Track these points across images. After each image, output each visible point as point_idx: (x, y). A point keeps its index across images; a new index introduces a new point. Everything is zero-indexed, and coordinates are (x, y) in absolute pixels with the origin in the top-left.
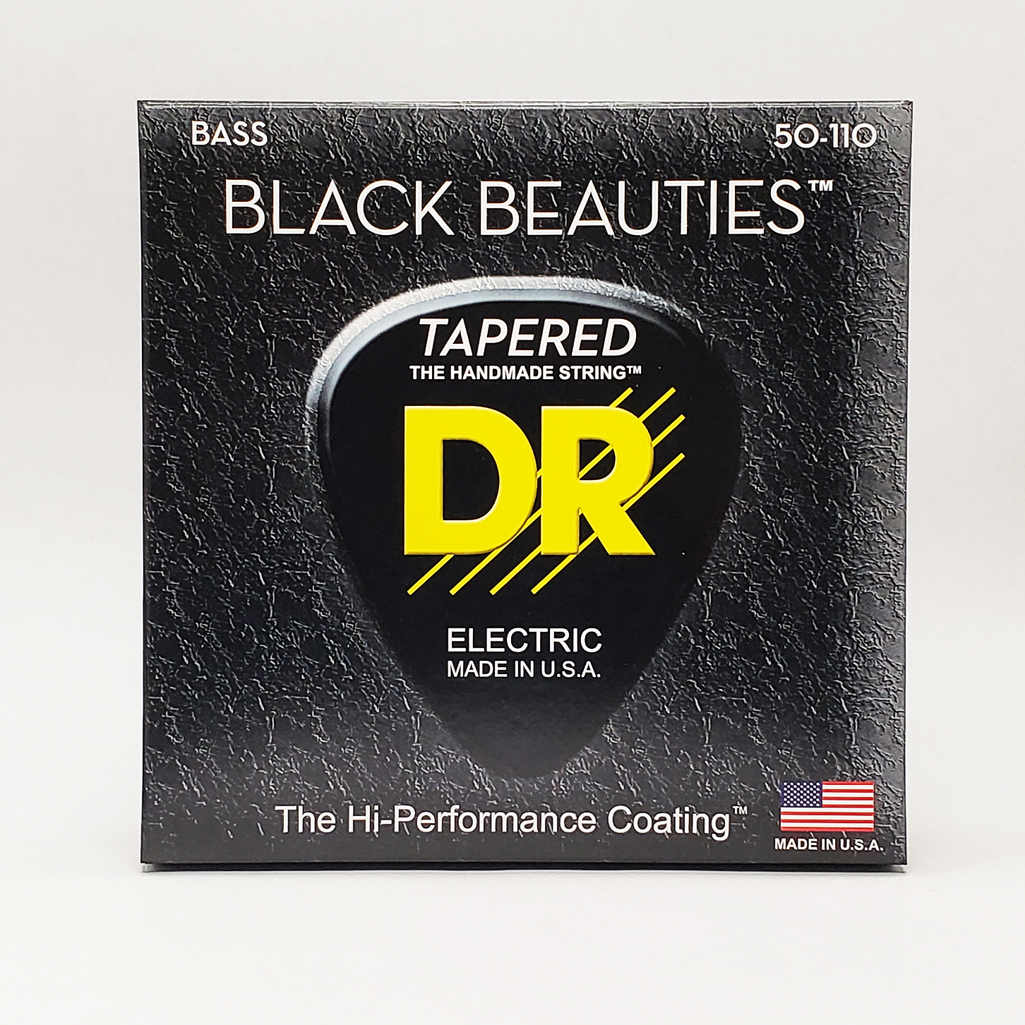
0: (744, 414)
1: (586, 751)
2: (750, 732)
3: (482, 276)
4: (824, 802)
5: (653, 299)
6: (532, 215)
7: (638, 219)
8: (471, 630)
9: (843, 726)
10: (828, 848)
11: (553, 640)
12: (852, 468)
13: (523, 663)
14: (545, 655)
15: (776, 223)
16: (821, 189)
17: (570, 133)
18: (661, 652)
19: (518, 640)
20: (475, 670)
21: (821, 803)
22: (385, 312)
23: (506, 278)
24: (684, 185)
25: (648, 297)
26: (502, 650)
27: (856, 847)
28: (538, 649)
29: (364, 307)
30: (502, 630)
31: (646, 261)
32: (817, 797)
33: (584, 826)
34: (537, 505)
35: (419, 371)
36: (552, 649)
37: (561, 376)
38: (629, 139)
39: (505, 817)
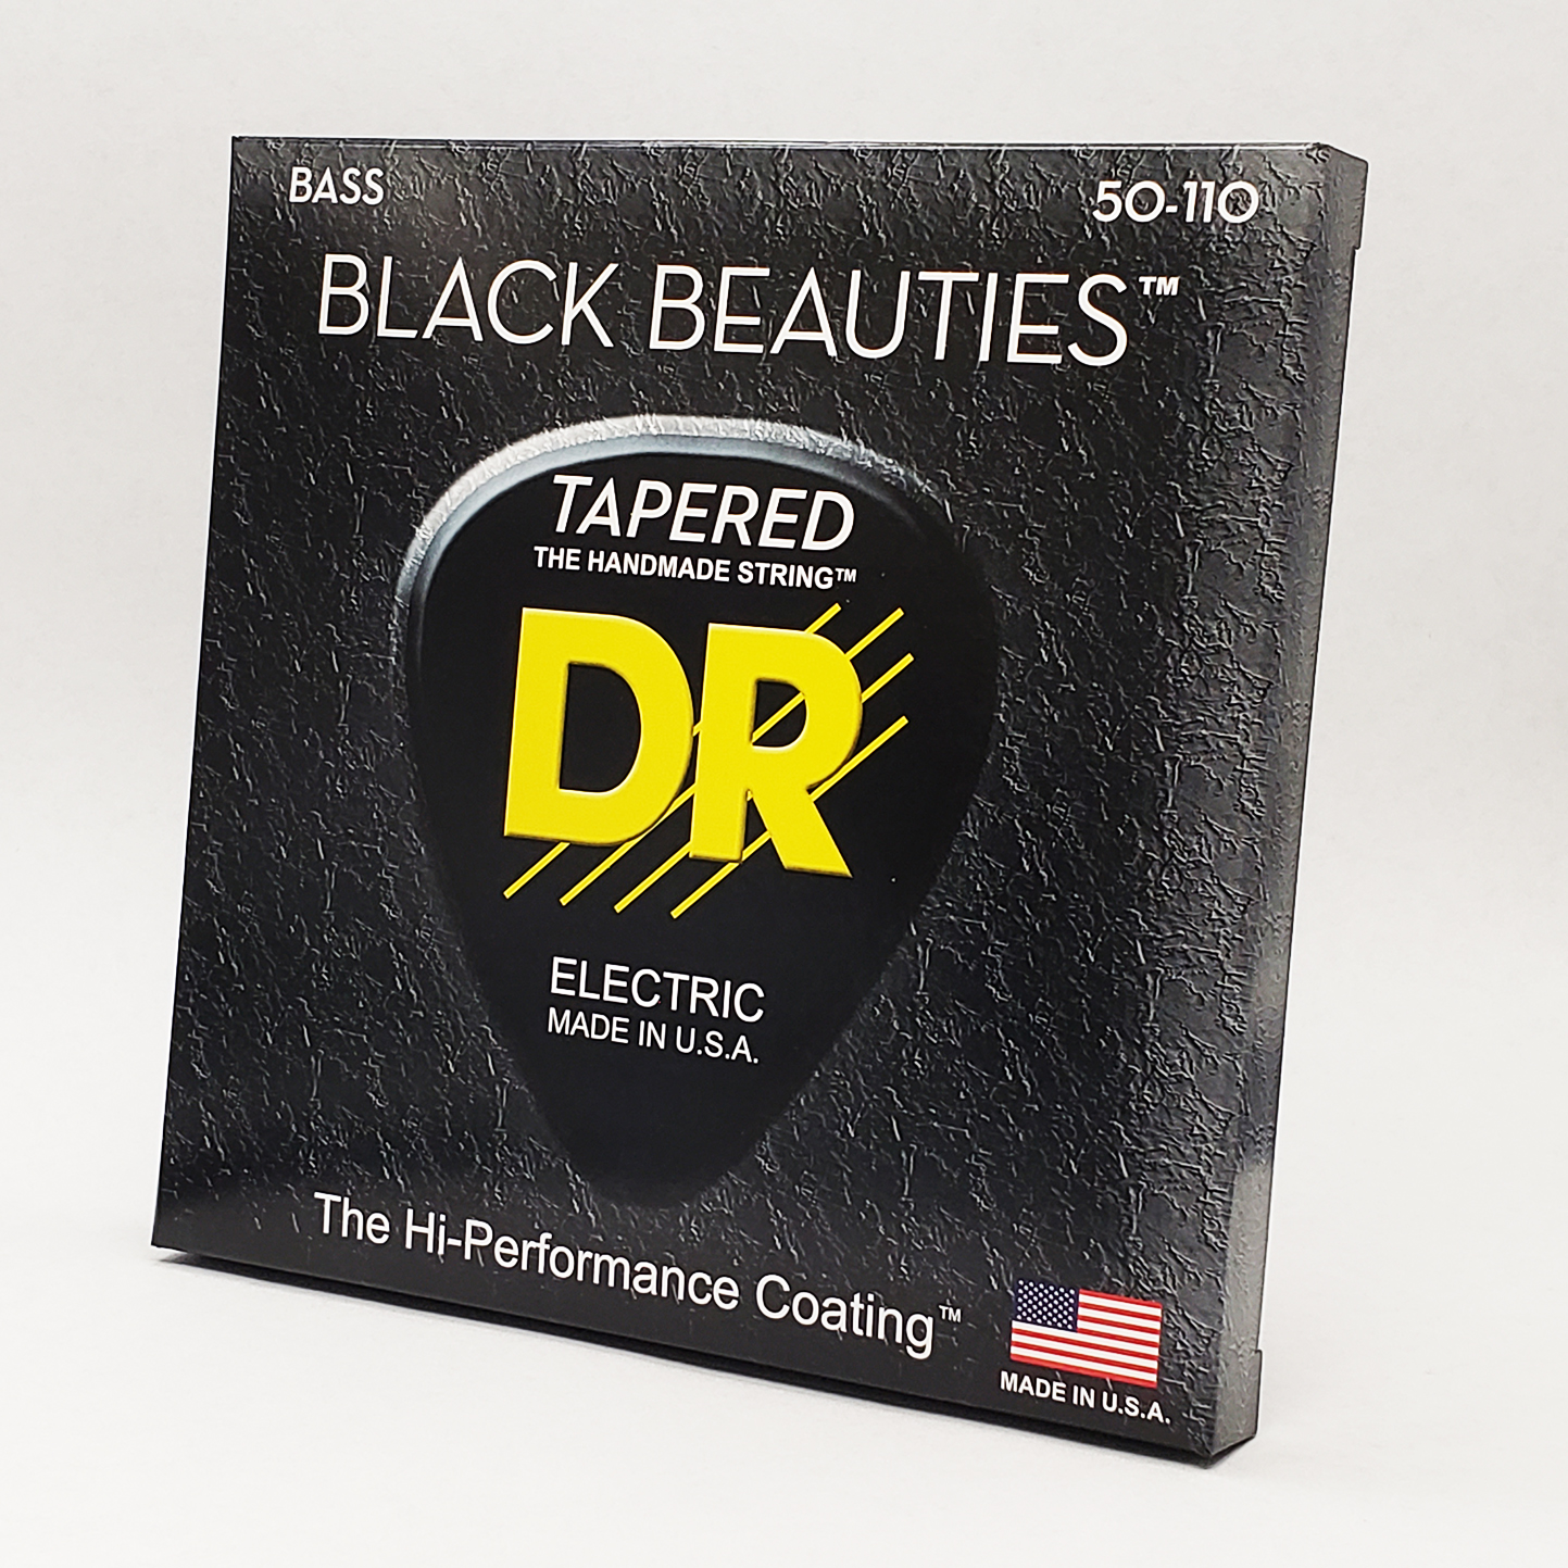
0: (1004, 660)
1: (731, 1181)
2: (972, 1187)
3: (644, 413)
4: (1081, 1324)
5: (883, 463)
6: (723, 319)
7: (874, 333)
8: (584, 964)
9: (1120, 1200)
10: (1082, 1403)
11: (695, 995)
12: (1168, 766)
13: (651, 1025)
14: (682, 1018)
15: (1082, 347)
16: (1159, 292)
17: (791, 191)
18: (848, 1036)
19: (647, 988)
20: (584, 1027)
21: (1074, 1324)
22: (509, 462)
23: (678, 418)
24: (948, 278)
25: (877, 459)
26: (624, 1000)
27: (1127, 1410)
28: (674, 1007)
29: (483, 453)
30: (625, 969)
31: (879, 400)
32: (1070, 1313)
33: (722, 1297)
34: (689, 779)
35: (546, 554)
36: (693, 1010)
37: (740, 578)
38: (875, 203)
39: (612, 1263)
